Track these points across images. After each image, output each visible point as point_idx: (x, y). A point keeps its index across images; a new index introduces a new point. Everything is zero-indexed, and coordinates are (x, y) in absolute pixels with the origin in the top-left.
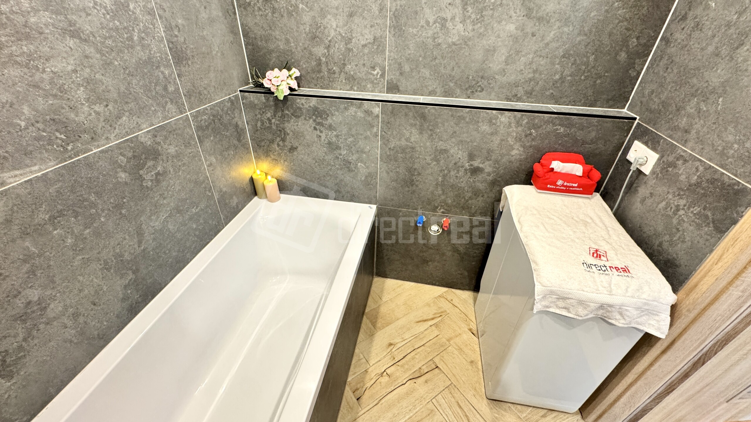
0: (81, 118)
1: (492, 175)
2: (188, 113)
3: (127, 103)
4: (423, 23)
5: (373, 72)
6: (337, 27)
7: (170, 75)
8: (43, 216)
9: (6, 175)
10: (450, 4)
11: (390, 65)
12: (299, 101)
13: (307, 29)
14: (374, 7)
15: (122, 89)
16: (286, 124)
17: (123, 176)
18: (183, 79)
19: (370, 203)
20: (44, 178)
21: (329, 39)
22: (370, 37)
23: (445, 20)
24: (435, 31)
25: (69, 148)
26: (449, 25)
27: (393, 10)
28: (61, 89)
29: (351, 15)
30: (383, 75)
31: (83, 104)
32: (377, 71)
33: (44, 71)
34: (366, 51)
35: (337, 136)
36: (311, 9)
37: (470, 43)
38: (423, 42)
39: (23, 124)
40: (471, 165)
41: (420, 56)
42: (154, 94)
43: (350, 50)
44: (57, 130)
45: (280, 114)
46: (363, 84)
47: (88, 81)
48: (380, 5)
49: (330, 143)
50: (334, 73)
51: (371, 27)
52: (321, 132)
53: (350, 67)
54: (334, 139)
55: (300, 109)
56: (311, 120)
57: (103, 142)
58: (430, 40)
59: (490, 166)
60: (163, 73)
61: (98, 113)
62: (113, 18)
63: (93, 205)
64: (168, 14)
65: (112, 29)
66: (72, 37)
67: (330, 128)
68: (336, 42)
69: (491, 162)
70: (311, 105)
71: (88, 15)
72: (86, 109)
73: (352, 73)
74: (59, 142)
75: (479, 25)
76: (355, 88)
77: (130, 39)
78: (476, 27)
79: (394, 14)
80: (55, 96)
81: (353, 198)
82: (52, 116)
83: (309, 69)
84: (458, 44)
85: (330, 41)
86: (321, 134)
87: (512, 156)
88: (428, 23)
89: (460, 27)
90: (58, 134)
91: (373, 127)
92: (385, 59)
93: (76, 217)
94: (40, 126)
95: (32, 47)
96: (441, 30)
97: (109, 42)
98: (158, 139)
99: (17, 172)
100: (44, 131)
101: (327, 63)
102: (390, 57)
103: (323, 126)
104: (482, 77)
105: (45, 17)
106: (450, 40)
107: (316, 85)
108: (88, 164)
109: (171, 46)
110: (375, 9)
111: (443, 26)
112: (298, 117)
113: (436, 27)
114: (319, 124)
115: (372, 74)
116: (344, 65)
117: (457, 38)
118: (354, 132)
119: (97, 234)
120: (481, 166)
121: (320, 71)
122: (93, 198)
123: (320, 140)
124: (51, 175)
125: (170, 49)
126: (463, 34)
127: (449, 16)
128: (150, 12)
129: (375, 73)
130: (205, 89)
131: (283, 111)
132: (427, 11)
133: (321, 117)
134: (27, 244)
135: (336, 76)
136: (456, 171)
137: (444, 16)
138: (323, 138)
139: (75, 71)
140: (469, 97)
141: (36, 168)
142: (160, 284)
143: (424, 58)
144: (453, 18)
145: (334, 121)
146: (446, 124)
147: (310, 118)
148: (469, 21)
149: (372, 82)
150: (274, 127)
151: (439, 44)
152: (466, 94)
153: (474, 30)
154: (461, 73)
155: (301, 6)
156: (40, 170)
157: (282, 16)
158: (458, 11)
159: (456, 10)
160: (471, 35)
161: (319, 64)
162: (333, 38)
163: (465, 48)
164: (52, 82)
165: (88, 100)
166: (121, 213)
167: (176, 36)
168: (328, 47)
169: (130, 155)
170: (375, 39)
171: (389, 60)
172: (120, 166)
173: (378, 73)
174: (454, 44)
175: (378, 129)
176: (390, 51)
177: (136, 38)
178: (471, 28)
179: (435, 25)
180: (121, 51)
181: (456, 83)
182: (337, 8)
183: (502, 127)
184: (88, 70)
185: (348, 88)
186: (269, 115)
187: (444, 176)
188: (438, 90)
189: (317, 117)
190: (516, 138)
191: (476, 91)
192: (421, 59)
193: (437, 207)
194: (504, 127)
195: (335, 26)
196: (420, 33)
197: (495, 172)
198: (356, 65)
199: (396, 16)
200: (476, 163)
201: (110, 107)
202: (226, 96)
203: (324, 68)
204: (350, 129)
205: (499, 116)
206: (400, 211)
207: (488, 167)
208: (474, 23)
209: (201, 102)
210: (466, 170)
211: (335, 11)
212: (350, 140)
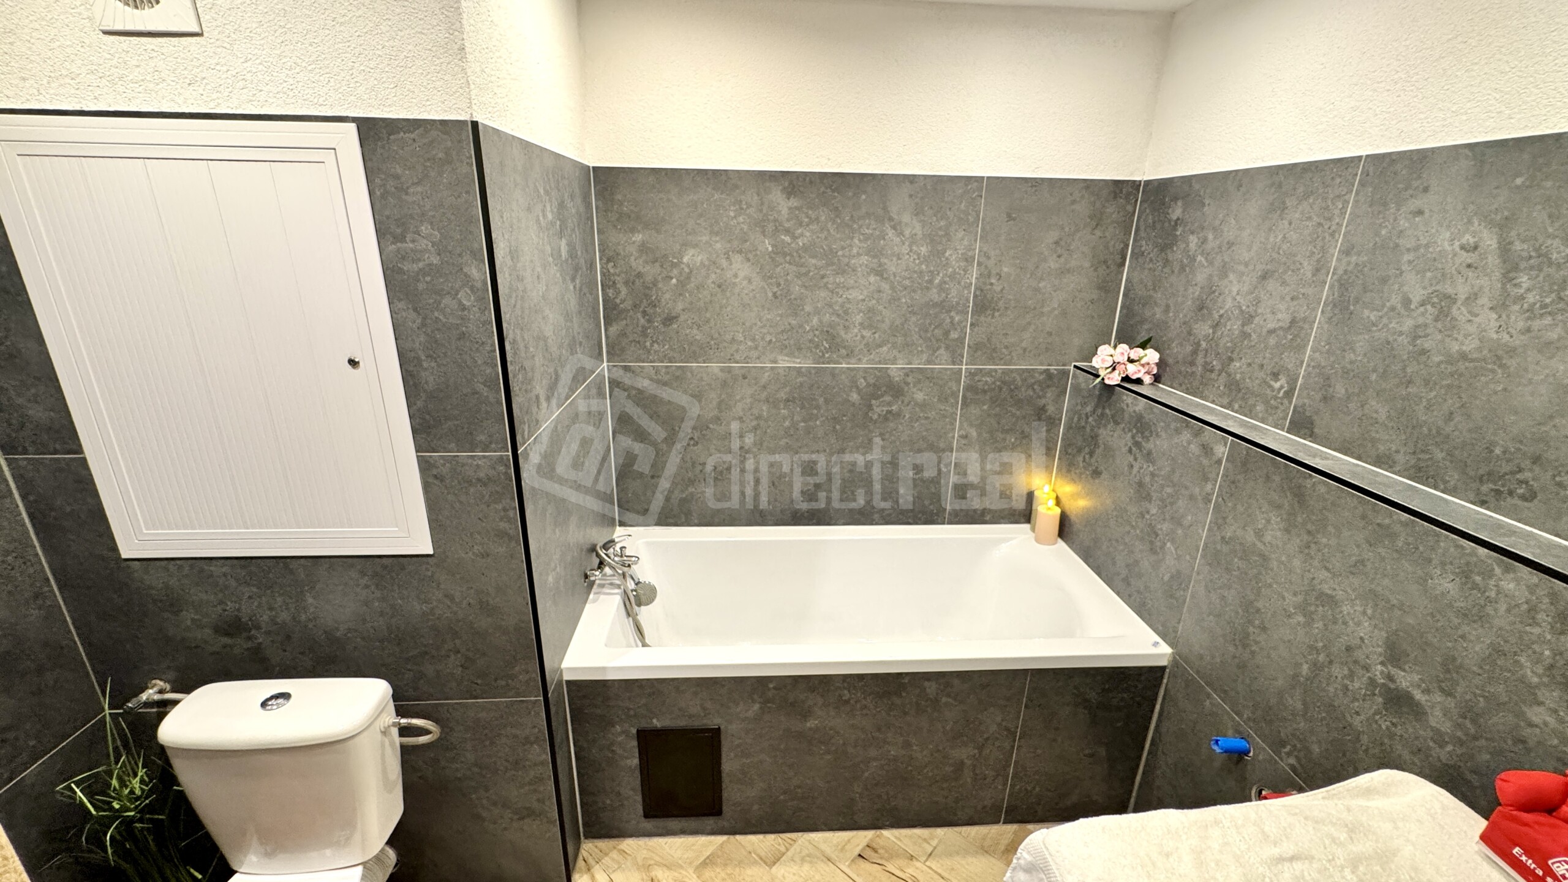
0: (848, 337)
1: (1449, 748)
2: (964, 367)
3: (895, 336)
4: (1395, 300)
5: (1272, 383)
6: (1238, 294)
7: (960, 322)
8: (782, 395)
9: (780, 357)
10: (1469, 266)
11: (1308, 375)
12: (1125, 398)
13: (1197, 293)
14: (1305, 264)
15: (898, 322)
16: (1101, 431)
17: (855, 397)
18: (976, 329)
19: (1164, 636)
20: (799, 370)
21: (1222, 312)
22: (1284, 317)
23: (1451, 299)
24: (1421, 320)
25: (827, 355)
26: (1459, 312)
27: (1340, 272)
28: (846, 312)
29: (1265, 277)
30: (1289, 394)
31: (855, 326)
32: (1281, 383)
33: (841, 296)
34: (1272, 341)
35: (1153, 475)
36: (1211, 263)
37: (1513, 363)
38: (1388, 343)
39: (808, 328)
40: (1390, 678)
41: (1374, 371)
42: (929, 335)
43: (1245, 335)
44: (826, 340)
45: (1099, 411)
46: (1251, 402)
47: (871, 310)
48: (1318, 261)
49: (1140, 484)
50: (1212, 371)
51: (1292, 299)
52: (1136, 459)
53: (1238, 365)
54: (1147, 479)
55: (1123, 410)
56: (1130, 434)
57: (853, 361)
58: (1403, 340)
59: (1446, 713)
60: (952, 318)
61: (863, 337)
62: (921, 263)
63: (818, 407)
64: (991, 263)
65: (915, 272)
66: (877, 275)
67: (1149, 456)
68: (1229, 319)
69: (1450, 703)
70: (1137, 409)
71: (899, 259)
72: (856, 330)
73: (1238, 376)
74: (823, 348)
75: (1548, 320)
76: (1236, 406)
77: (931, 281)
78: (1536, 324)
79: (1339, 281)
80: (838, 315)
81: (1142, 610)
82: (829, 329)
83: (1180, 357)
84: (1472, 360)
85: (1221, 316)
86: (1134, 463)
87: (1531, 725)
88: (1407, 302)
89: (1489, 319)
90: (825, 343)
91: (1206, 479)
92: (1302, 362)
93: (801, 409)
94: (817, 333)
95: (842, 280)
96: (1436, 320)
97: (907, 282)
98: (910, 379)
99: (786, 358)
100: (818, 337)
101: (1207, 351)
102: (1311, 359)
103: (1141, 451)
104: (1536, 460)
105: (864, 259)
106: (1455, 347)
107: (1181, 385)
108: (833, 373)
109: (978, 293)
110: (1307, 268)
111: (1443, 314)
112: (1117, 423)
113: (1423, 314)
114: (1137, 444)
115: (1270, 386)
116: (1231, 360)
117: (1476, 343)
118: (1176, 478)
119: (808, 431)
120: (1418, 695)
121: (1192, 364)
122: (821, 400)
123: (1130, 473)
124: (803, 370)
125: (975, 296)
126: (1495, 336)
127: (1462, 291)
128: (969, 260)
129: (1277, 385)
130: (1006, 347)
131: (1104, 408)
132: (1410, 278)
133: (1142, 433)
134: (764, 408)
135: (1213, 376)
136: (1346, 672)
137: (1450, 290)
138: (1135, 470)
139: (864, 300)
140: (1483, 503)
141: (798, 360)
142: (831, 518)
143: (1384, 375)
144: (1471, 298)
145: (1155, 445)
146: (1346, 533)
147: (1130, 430)
148: (1517, 307)
149: (1266, 403)
150: (1088, 429)
151: (1424, 352)
152: (1478, 492)
153: (1529, 330)
154: (1470, 431)
155: (1199, 258)
156: (800, 363)
157: (1173, 272)
158: (1489, 283)
159: (1484, 281)
160: (1518, 341)
161: (1195, 352)
162: (1226, 311)
163: (1493, 371)
164: (842, 306)
165: (861, 324)
166: (834, 427)
167: (992, 284)
168: (1216, 326)
169: (872, 381)
170: (1293, 322)
171: (1308, 365)
172: (857, 387)
173: (1282, 387)
174: (1464, 356)
175: (1215, 489)
176: (1314, 350)
177: (937, 281)
178: (1521, 324)
179: (1422, 309)
180: (914, 291)
181: (1450, 454)
182: (1246, 265)
183: (1503, 607)
184: (874, 302)
185: (1226, 401)
186: (1089, 409)
187: (1316, 667)
188: (1401, 458)
189: (1138, 432)
190: (1551, 667)
191: (1511, 493)
192: (1374, 377)
193: (1283, 744)
194: (1508, 611)
195: (1234, 293)
196: (1385, 320)
197: (1461, 743)
198: (1249, 365)
199: (1343, 285)
200: (1405, 680)
201: (877, 336)
202: (1042, 364)
203: (1200, 360)
204: (1173, 471)
205: (1498, 571)
206: (1209, 696)
207: (1438, 713)
208: (1531, 313)
209: (991, 360)
210: (1372, 682)
211: (1242, 268)
212: (1169, 490)
